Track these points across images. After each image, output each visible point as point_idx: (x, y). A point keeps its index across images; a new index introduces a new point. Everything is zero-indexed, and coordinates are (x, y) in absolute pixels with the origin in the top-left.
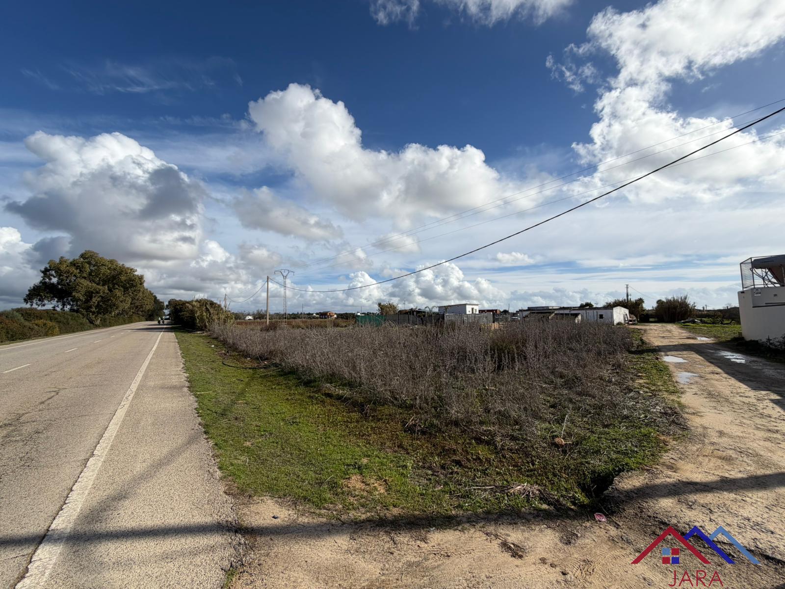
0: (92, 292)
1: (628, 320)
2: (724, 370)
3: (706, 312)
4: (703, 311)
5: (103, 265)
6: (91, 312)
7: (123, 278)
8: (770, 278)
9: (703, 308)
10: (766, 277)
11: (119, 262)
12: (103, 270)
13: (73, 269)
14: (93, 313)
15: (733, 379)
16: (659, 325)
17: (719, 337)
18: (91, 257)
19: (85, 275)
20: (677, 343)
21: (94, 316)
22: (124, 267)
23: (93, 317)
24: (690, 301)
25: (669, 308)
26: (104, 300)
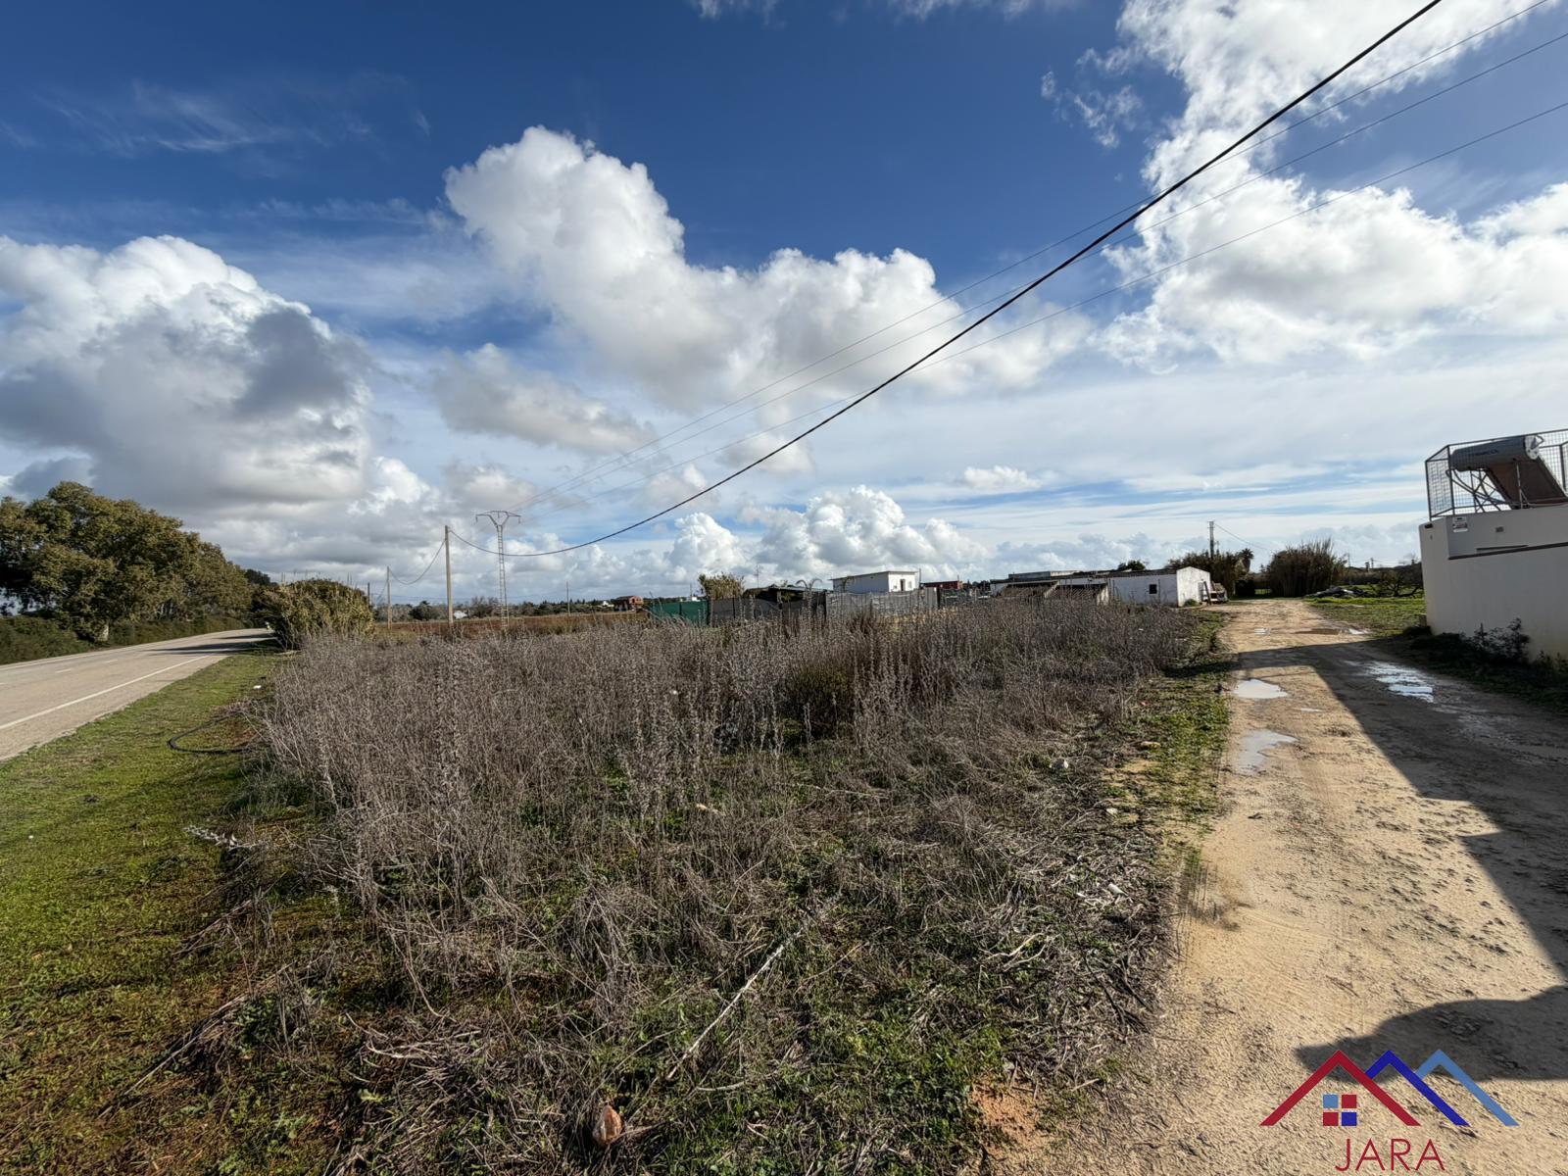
0: (79, 574)
1: (1208, 595)
2: (1363, 724)
3: (1370, 573)
4: (1366, 570)
5: (103, 514)
6: (81, 614)
7: (152, 540)
8: (1489, 490)
9: (1367, 564)
10: (1480, 490)
11: (143, 507)
12: (104, 524)
13: (31, 524)
14: (88, 617)
15: (1378, 752)
16: (1271, 602)
17: (1381, 627)
18: (75, 496)
19: (63, 536)
20: (1284, 645)
21: (89, 625)
22: (154, 517)
23: (87, 627)
24: (1336, 553)
25: (1293, 567)
26: (109, 588)
